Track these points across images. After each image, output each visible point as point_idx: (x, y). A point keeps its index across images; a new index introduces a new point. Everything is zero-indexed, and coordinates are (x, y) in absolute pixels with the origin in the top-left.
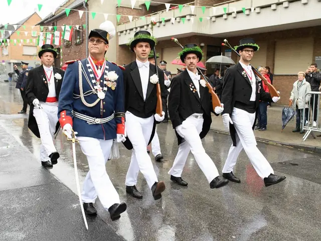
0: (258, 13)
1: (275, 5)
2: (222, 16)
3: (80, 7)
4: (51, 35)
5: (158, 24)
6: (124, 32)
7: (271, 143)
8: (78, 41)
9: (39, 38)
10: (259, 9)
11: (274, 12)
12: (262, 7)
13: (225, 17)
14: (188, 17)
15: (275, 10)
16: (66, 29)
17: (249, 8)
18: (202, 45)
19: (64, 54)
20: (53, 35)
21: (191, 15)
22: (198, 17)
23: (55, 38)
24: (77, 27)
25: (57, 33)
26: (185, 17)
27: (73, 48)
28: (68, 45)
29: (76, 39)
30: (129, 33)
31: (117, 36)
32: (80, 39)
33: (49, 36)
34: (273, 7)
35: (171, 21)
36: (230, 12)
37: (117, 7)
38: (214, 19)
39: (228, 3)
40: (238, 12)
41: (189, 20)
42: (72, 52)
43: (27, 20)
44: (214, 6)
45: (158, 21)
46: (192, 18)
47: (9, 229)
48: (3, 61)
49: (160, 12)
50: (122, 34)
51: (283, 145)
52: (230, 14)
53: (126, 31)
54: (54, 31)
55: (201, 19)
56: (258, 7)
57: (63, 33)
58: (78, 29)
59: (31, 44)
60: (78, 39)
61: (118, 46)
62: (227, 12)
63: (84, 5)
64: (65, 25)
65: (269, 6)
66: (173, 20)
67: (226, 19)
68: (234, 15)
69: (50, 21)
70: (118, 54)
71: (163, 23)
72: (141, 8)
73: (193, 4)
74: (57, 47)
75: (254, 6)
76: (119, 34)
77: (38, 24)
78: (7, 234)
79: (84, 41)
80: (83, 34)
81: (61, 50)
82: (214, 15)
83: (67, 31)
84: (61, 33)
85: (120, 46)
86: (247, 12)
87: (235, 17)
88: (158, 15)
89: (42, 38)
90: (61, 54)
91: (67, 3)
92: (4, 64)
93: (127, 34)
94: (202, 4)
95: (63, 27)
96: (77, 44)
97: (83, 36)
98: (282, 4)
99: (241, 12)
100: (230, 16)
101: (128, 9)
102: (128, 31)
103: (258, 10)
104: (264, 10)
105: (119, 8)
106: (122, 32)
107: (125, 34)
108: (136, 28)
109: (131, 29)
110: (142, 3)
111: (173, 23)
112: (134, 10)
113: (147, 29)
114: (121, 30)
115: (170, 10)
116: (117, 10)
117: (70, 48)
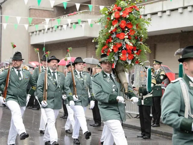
5: (60, 28)
6: (35, 33)
14: (80, 23)
21: (83, 22)
30: (39, 34)
31: (29, 37)
37: (30, 9)
45: (60, 24)
46: (83, 25)
53: (36, 31)
61: (30, 46)
70: (30, 53)
72: (53, 10)
76: (31, 34)
93: (37, 35)
101: (40, 11)
102: (38, 32)
105: (31, 10)
106: (33, 33)
107: (36, 35)
108: (44, 30)
109: (40, 31)
110: (56, 4)
111: (71, 28)
112: (46, 11)
113: (52, 31)
114: (32, 31)
115: (68, 16)
116: (30, 12)
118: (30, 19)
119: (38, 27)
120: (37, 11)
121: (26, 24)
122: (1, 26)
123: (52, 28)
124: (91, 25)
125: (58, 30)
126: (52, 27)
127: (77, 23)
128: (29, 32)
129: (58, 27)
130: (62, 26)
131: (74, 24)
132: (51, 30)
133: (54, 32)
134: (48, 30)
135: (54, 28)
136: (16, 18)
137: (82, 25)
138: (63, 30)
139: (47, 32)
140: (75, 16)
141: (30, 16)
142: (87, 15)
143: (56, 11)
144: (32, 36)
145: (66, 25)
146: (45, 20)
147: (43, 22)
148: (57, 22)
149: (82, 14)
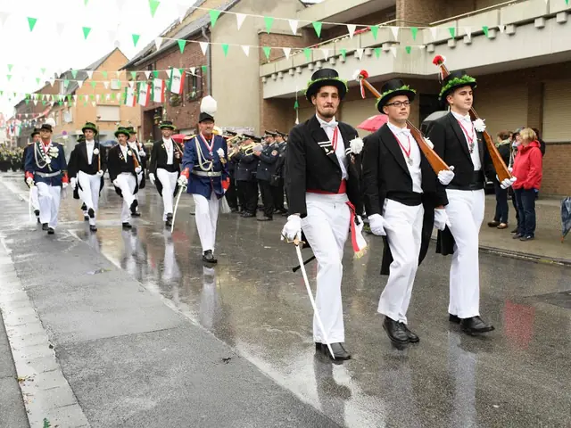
0: (511, 35)
1: (541, 20)
2: (445, 42)
3: (197, 36)
4: (147, 86)
5: (332, 61)
6: (273, 76)
7: (543, 260)
8: (193, 93)
9: (126, 91)
10: (512, 27)
11: (539, 32)
12: (518, 25)
13: (451, 43)
14: (385, 47)
15: (541, 28)
16: (174, 75)
17: (495, 26)
20: (151, 85)
21: (391, 43)
22: (402, 46)
23: (155, 91)
24: (193, 70)
25: (157, 82)
26: (380, 46)
27: (185, 106)
28: (176, 102)
29: (190, 91)
30: (282, 78)
31: (261, 84)
32: (196, 90)
33: (144, 87)
34: (539, 23)
35: (356, 55)
36: (460, 35)
37: (259, 34)
38: (431, 48)
39: (456, 19)
40: (474, 35)
41: (387, 51)
42: (183, 113)
43: (102, 63)
44: (431, 26)
45: (333, 55)
46: (393, 49)
47: (129, 394)
48: (65, 133)
49: (336, 40)
50: (270, 81)
51: (565, 263)
52: (460, 38)
53: (277, 74)
54: (153, 79)
55: (409, 49)
56: (511, 24)
57: (167, 82)
58: (193, 74)
59: (113, 102)
60: (193, 91)
61: (262, 101)
62: (455, 35)
63: (203, 32)
64: (171, 68)
65: (531, 21)
66: (359, 53)
67: (453, 48)
68: (467, 40)
69: (144, 62)
70: (263, 115)
71: (341, 59)
72: (299, 34)
73: (394, 24)
74: (158, 106)
75: (504, 21)
76: (264, 79)
77: (123, 69)
78: (128, 400)
80: (202, 82)
81: (164, 111)
82: (431, 41)
83: (175, 77)
84: (164, 82)
85: (265, 99)
86: (491, 34)
87: (469, 44)
88: (332, 44)
89: (131, 91)
91: (172, 30)
92: (65, 137)
93: (278, 80)
94: (410, 23)
95: (169, 72)
96: (192, 100)
97: (202, 86)
98: (555, 16)
99: (481, 34)
100: (460, 42)
101: (277, 37)
102: (280, 75)
103: (510, 29)
104: (521, 30)
105: (263, 36)
106: (268, 76)
107: (275, 80)
108: (294, 69)
109: (285, 72)
110: (304, 25)
113: (312, 70)
114: (268, 73)
116: (260, 38)
117: (180, 107)
120: (273, 37)
123: (315, 63)
128: (260, 75)
129: (328, 60)
130: (336, 58)
132: (310, 66)
135: (318, 63)
139: (301, 73)
143: (305, 37)
144: (266, 82)
149: (388, 28)
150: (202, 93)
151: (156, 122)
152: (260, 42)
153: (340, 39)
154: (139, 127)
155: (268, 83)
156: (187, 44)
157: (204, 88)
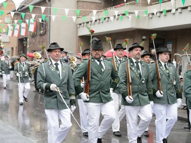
0: (180, 13)
5: (107, 19)
6: (82, 25)
8: (42, 32)
12: (183, 8)
16: (31, 22)
18: (144, 37)
19: (30, 44)
20: (20, 26)
21: (130, 13)
23: (22, 29)
24: (40, 21)
25: (23, 25)
27: (38, 38)
28: (34, 36)
29: (40, 30)
31: (77, 28)
32: (43, 30)
33: (17, 27)
34: (189, 9)
36: (161, 11)
38: (151, 16)
42: (36, 42)
50: (80, 26)
53: (84, 23)
56: (180, 8)
60: (41, 30)
63: (47, 0)
64: (29, 19)
65: (187, 8)
74: (25, 37)
75: (177, 7)
76: (78, 26)
79: (46, 33)
80: (46, 26)
83: (31, 23)
84: (26, 25)
85: (79, 36)
90: (28, 43)
93: (85, 27)
95: (27, 21)
96: (41, 35)
97: (46, 28)
101: (87, 3)
102: (85, 24)
103: (179, 10)
104: (184, 11)
105: (79, 2)
106: (80, 24)
107: (83, 26)
108: (91, 22)
109: (88, 23)
111: (118, 19)
112: (93, 3)
113: (99, 23)
114: (80, 23)
115: (115, 7)
116: (78, 4)
117: (35, 38)
118: (78, 11)
119: (85, 19)
120: (85, 3)
121: (74, 16)
122: (50, 18)
123: (100, 20)
124: (138, 16)
125: (105, 22)
126: (100, 18)
127: (124, 15)
128: (77, 23)
129: (105, 19)
130: (109, 18)
131: (120, 16)
132: (98, 21)
133: (101, 23)
134: (96, 22)
135: (101, 20)
136: (64, 9)
137: (129, 16)
138: (110, 22)
139: (94, 24)
140: (122, 7)
141: (78, 8)
142: (134, 6)
144: (79, 27)
145: (113, 17)
146: (92, 12)
147: (90, 14)
148: (104, 13)
149: (129, 6)
150: (46, 32)
151: (25, 45)
152: (78, 5)
153: (111, 8)
154: (16, 47)
155: (80, 28)
156: (34, 8)
157: (47, 29)
